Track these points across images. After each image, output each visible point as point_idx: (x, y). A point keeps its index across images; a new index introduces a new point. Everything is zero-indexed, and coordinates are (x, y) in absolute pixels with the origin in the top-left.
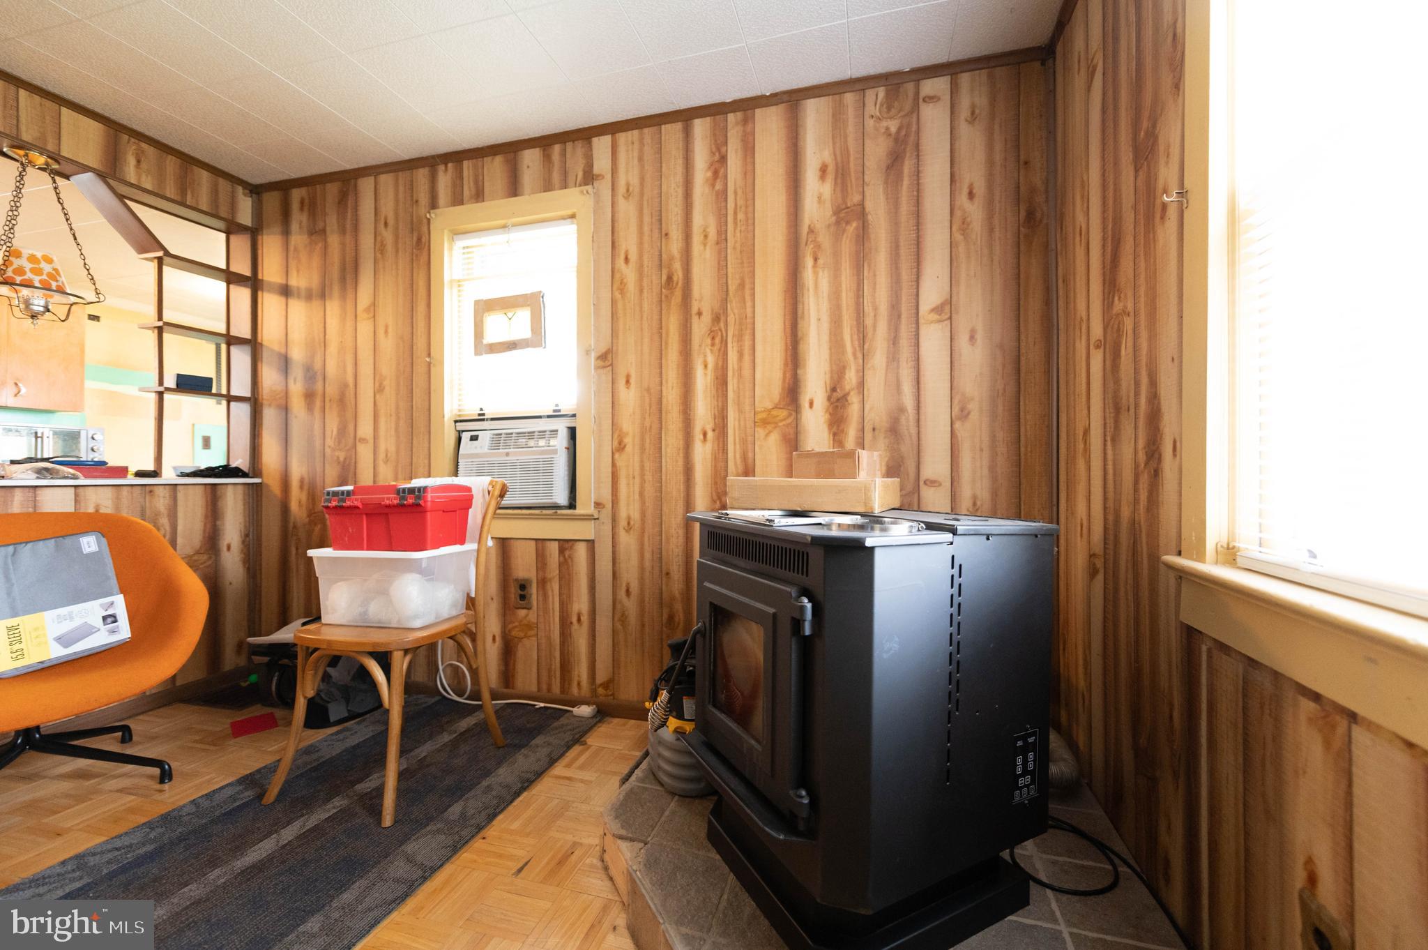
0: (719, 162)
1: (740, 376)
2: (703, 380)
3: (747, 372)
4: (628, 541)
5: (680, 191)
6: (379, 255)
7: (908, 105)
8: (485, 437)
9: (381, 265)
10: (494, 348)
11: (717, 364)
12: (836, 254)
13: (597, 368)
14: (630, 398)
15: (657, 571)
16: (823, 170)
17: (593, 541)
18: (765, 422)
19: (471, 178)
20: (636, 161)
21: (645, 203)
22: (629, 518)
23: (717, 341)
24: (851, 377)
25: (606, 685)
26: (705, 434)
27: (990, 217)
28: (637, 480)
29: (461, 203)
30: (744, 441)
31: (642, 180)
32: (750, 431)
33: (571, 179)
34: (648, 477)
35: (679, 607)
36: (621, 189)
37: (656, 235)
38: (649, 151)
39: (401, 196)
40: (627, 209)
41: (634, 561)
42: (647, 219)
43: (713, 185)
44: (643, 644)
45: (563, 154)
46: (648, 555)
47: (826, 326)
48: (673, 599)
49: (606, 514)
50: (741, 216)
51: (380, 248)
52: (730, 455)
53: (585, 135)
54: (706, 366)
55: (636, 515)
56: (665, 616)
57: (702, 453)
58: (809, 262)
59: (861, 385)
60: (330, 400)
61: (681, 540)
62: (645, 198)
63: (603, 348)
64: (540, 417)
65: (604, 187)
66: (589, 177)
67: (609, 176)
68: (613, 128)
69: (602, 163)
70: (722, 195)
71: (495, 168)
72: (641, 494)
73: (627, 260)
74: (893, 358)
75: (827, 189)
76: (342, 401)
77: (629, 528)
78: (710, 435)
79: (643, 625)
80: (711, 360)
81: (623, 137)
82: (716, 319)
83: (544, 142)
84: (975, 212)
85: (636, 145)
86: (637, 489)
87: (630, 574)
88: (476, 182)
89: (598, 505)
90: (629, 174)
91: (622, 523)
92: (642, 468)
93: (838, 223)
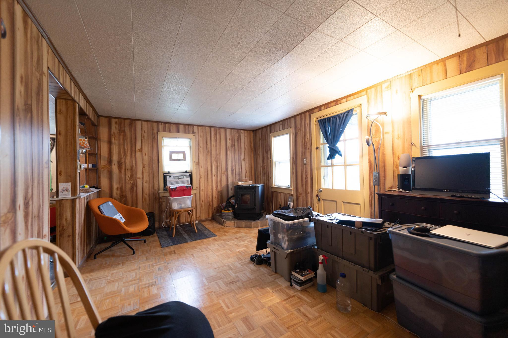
0: (215, 135)
1: (219, 167)
2: (214, 167)
3: (220, 166)
4: (202, 193)
5: (210, 138)
6: (143, 138)
7: (239, 133)
8: (172, 177)
9: (143, 140)
10: (174, 160)
11: (216, 165)
12: (232, 151)
13: (196, 165)
14: (202, 170)
15: (207, 197)
16: (230, 139)
17: (196, 194)
18: (223, 173)
19: (168, 127)
20: (202, 132)
21: (204, 139)
22: (202, 189)
23: (216, 161)
24: (234, 167)
25: (198, 218)
26: (214, 175)
27: (248, 148)
28: (204, 183)
29: (166, 132)
30: (220, 176)
31: (203, 135)
32: (221, 175)
33: (190, 132)
34: (206, 182)
35: (211, 202)
36: (200, 136)
37: (206, 144)
38: (204, 131)
39: (149, 127)
40: (201, 139)
41: (203, 196)
42: (204, 142)
43: (215, 138)
44: (205, 209)
45: (188, 128)
46: (206, 195)
47: (231, 160)
48: (210, 201)
49: (198, 189)
50: (219, 143)
51: (143, 137)
52: (218, 178)
53: (193, 125)
54: (214, 165)
55: (204, 189)
56: (209, 204)
57: (214, 178)
58: (228, 151)
59: (235, 168)
60: (128, 169)
61: (211, 192)
62: (204, 138)
63: (197, 161)
64: (183, 173)
65: (196, 135)
66: (194, 133)
67: (197, 133)
68: (198, 126)
69: (196, 130)
70: (216, 140)
71: (174, 127)
72: (205, 185)
73: (201, 147)
74: (239, 165)
75: (230, 142)
76: (131, 169)
77: (202, 191)
78: (215, 175)
79: (205, 206)
80: (215, 164)
81: (200, 127)
82: (216, 158)
83: (185, 125)
84: (247, 148)
85: (202, 129)
86: (204, 184)
87: (203, 198)
88: (169, 128)
89: (197, 187)
90: (201, 133)
91: (201, 190)
92: (205, 181)
93: (232, 146)
